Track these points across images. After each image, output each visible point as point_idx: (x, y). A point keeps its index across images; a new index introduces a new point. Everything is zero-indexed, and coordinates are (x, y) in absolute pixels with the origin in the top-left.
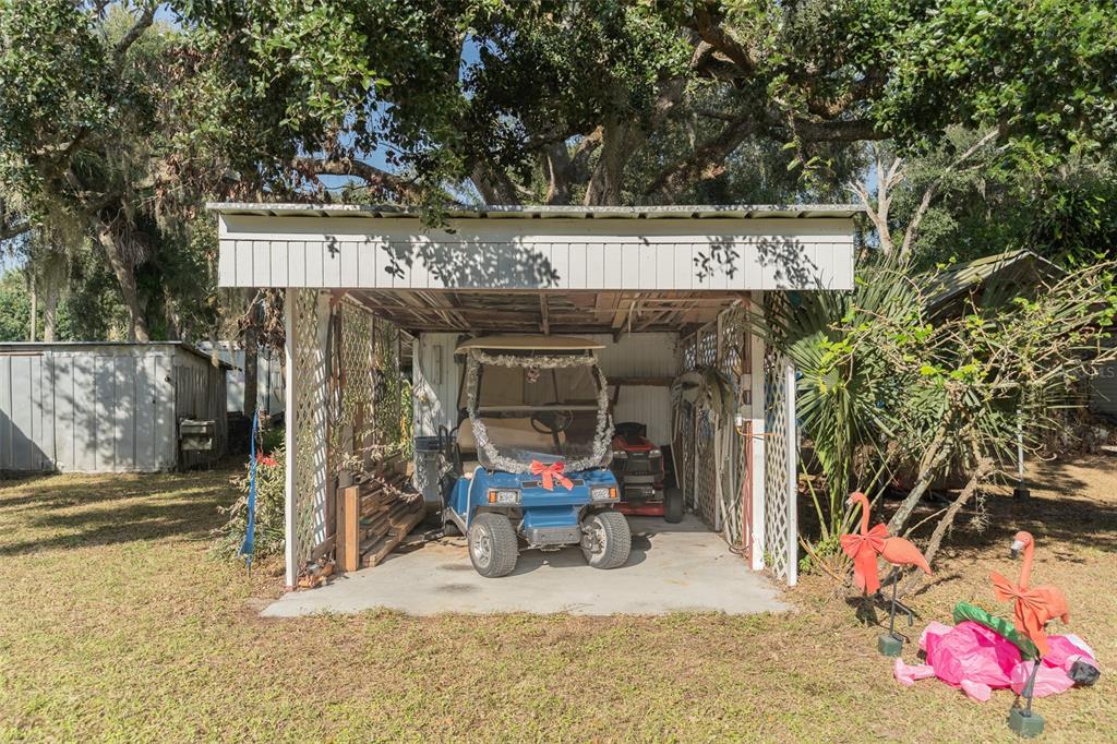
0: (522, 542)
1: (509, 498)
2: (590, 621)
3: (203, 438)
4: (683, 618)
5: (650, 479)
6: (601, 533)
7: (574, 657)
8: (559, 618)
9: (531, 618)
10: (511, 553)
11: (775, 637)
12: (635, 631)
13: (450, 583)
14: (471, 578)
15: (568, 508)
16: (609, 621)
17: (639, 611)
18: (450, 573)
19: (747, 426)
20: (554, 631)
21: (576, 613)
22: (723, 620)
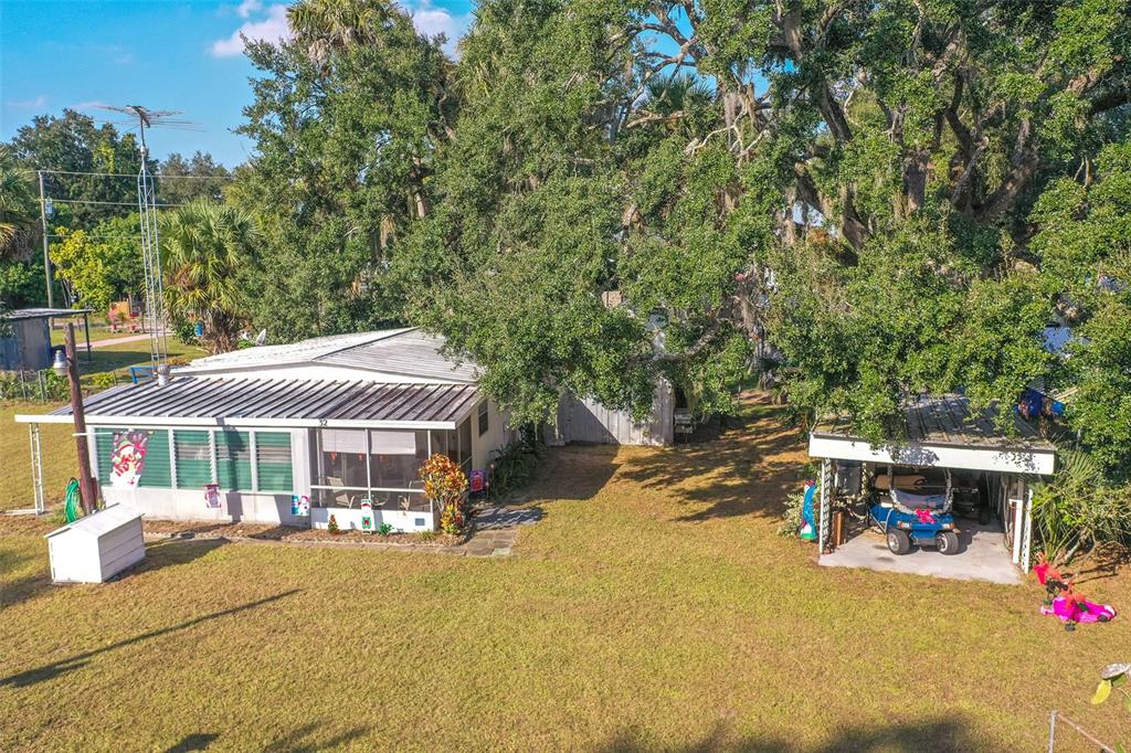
0: (911, 541)
1: (906, 525)
2: (941, 580)
3: (687, 426)
4: (976, 583)
5: (972, 504)
6: (945, 539)
7: (936, 593)
8: (929, 577)
9: (919, 576)
10: (907, 546)
11: (1008, 594)
12: (958, 586)
13: (881, 556)
14: (887, 554)
15: (931, 531)
16: (947, 581)
17: (959, 579)
18: (879, 551)
19: (1014, 504)
20: (928, 583)
21: (936, 576)
22: (992, 585)
